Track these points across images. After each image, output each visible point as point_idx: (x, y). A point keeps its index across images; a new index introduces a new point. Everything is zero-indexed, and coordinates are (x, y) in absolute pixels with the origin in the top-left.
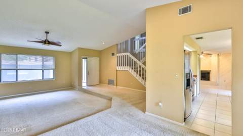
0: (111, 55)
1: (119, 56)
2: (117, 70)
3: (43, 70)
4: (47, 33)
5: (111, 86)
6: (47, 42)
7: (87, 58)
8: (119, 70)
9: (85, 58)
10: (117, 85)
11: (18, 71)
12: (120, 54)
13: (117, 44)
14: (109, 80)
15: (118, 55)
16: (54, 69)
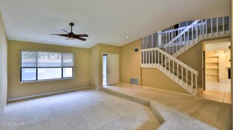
0: (134, 50)
1: (145, 52)
2: (141, 68)
3: (62, 68)
4: (72, 24)
5: (135, 86)
6: (72, 36)
7: (106, 55)
8: (145, 68)
9: (105, 55)
10: (141, 85)
11: (38, 69)
12: (145, 50)
13: (141, 39)
14: (131, 79)
15: (143, 50)
16: (73, 67)
